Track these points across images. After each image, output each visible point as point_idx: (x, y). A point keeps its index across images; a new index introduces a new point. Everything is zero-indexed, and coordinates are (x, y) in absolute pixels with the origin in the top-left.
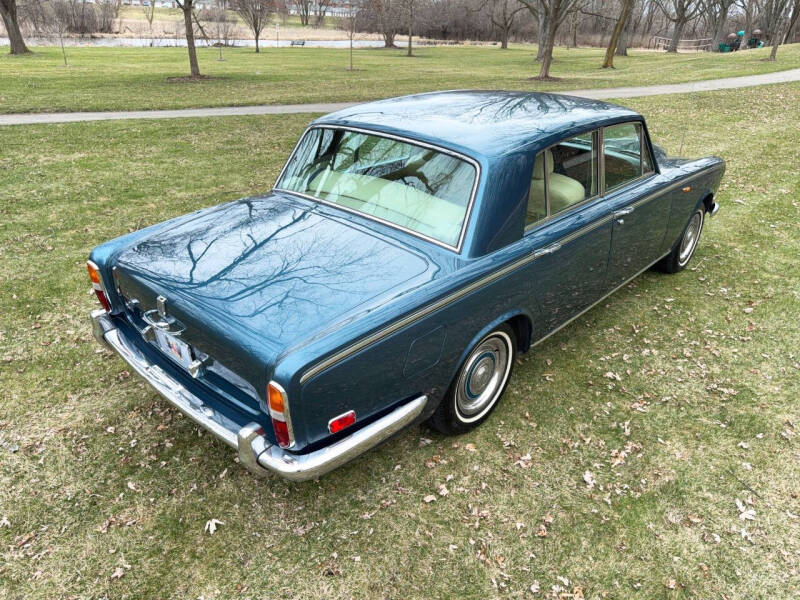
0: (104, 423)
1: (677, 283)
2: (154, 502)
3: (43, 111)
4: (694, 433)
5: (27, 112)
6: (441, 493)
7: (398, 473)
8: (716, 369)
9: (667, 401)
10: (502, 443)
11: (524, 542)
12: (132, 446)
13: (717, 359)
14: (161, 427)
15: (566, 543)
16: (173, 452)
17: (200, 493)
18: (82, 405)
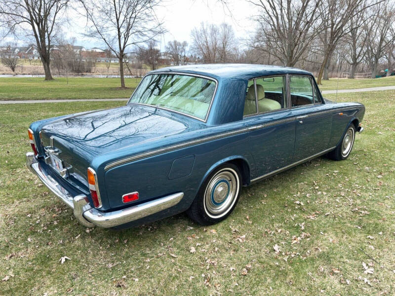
0: (27, 213)
1: (341, 165)
2: (38, 248)
3: (51, 99)
4: (341, 230)
5: (43, 99)
6: (191, 252)
7: (171, 242)
8: (358, 202)
9: (328, 215)
10: (231, 230)
11: (233, 277)
12: (37, 223)
13: (359, 197)
14: (54, 215)
15: (257, 279)
16: (57, 226)
17: (63, 245)
18: (20, 205)
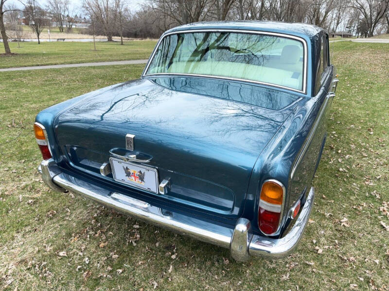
0: (55, 250)
10: (324, 215)
12: (87, 262)
14: (102, 245)
18: (28, 240)
